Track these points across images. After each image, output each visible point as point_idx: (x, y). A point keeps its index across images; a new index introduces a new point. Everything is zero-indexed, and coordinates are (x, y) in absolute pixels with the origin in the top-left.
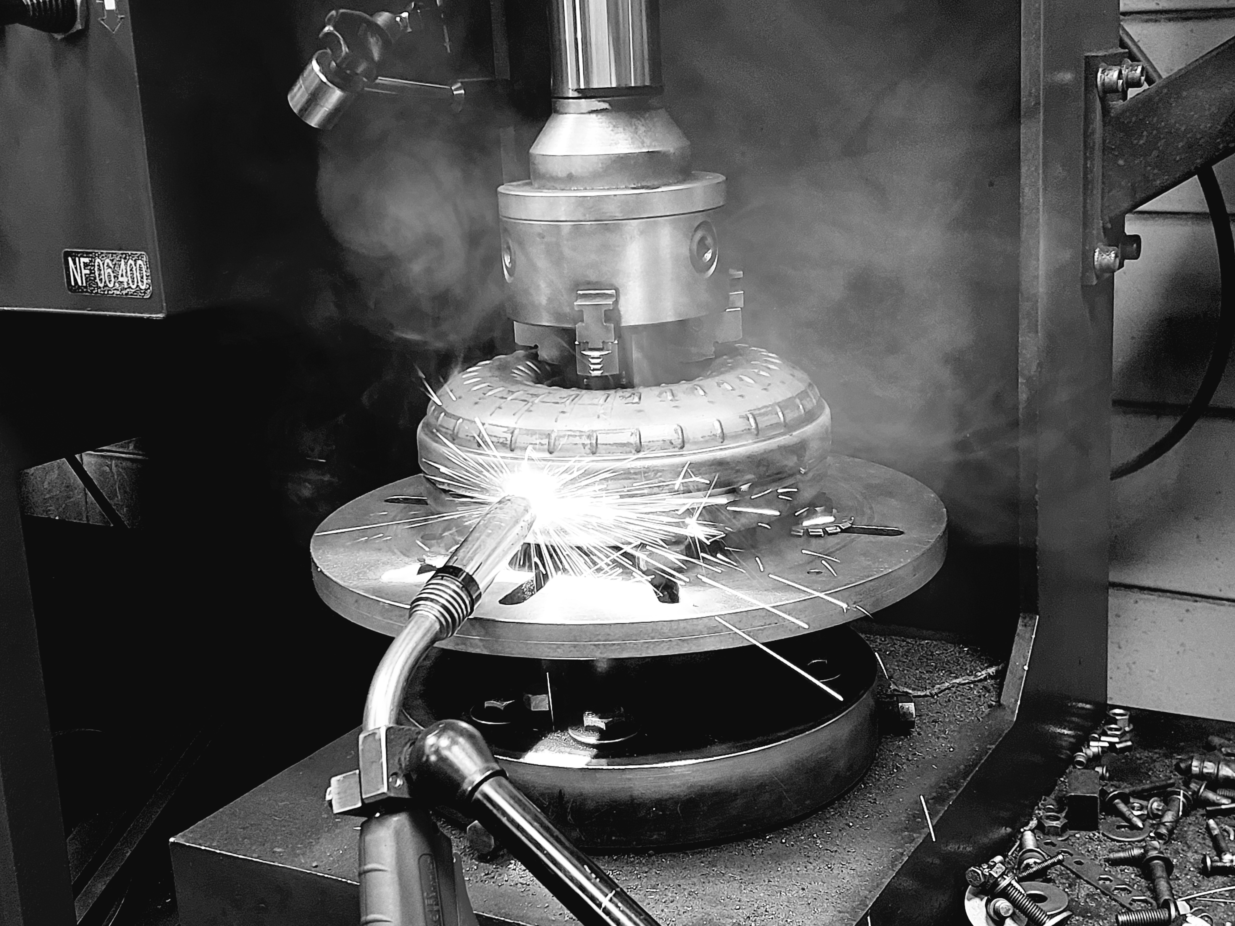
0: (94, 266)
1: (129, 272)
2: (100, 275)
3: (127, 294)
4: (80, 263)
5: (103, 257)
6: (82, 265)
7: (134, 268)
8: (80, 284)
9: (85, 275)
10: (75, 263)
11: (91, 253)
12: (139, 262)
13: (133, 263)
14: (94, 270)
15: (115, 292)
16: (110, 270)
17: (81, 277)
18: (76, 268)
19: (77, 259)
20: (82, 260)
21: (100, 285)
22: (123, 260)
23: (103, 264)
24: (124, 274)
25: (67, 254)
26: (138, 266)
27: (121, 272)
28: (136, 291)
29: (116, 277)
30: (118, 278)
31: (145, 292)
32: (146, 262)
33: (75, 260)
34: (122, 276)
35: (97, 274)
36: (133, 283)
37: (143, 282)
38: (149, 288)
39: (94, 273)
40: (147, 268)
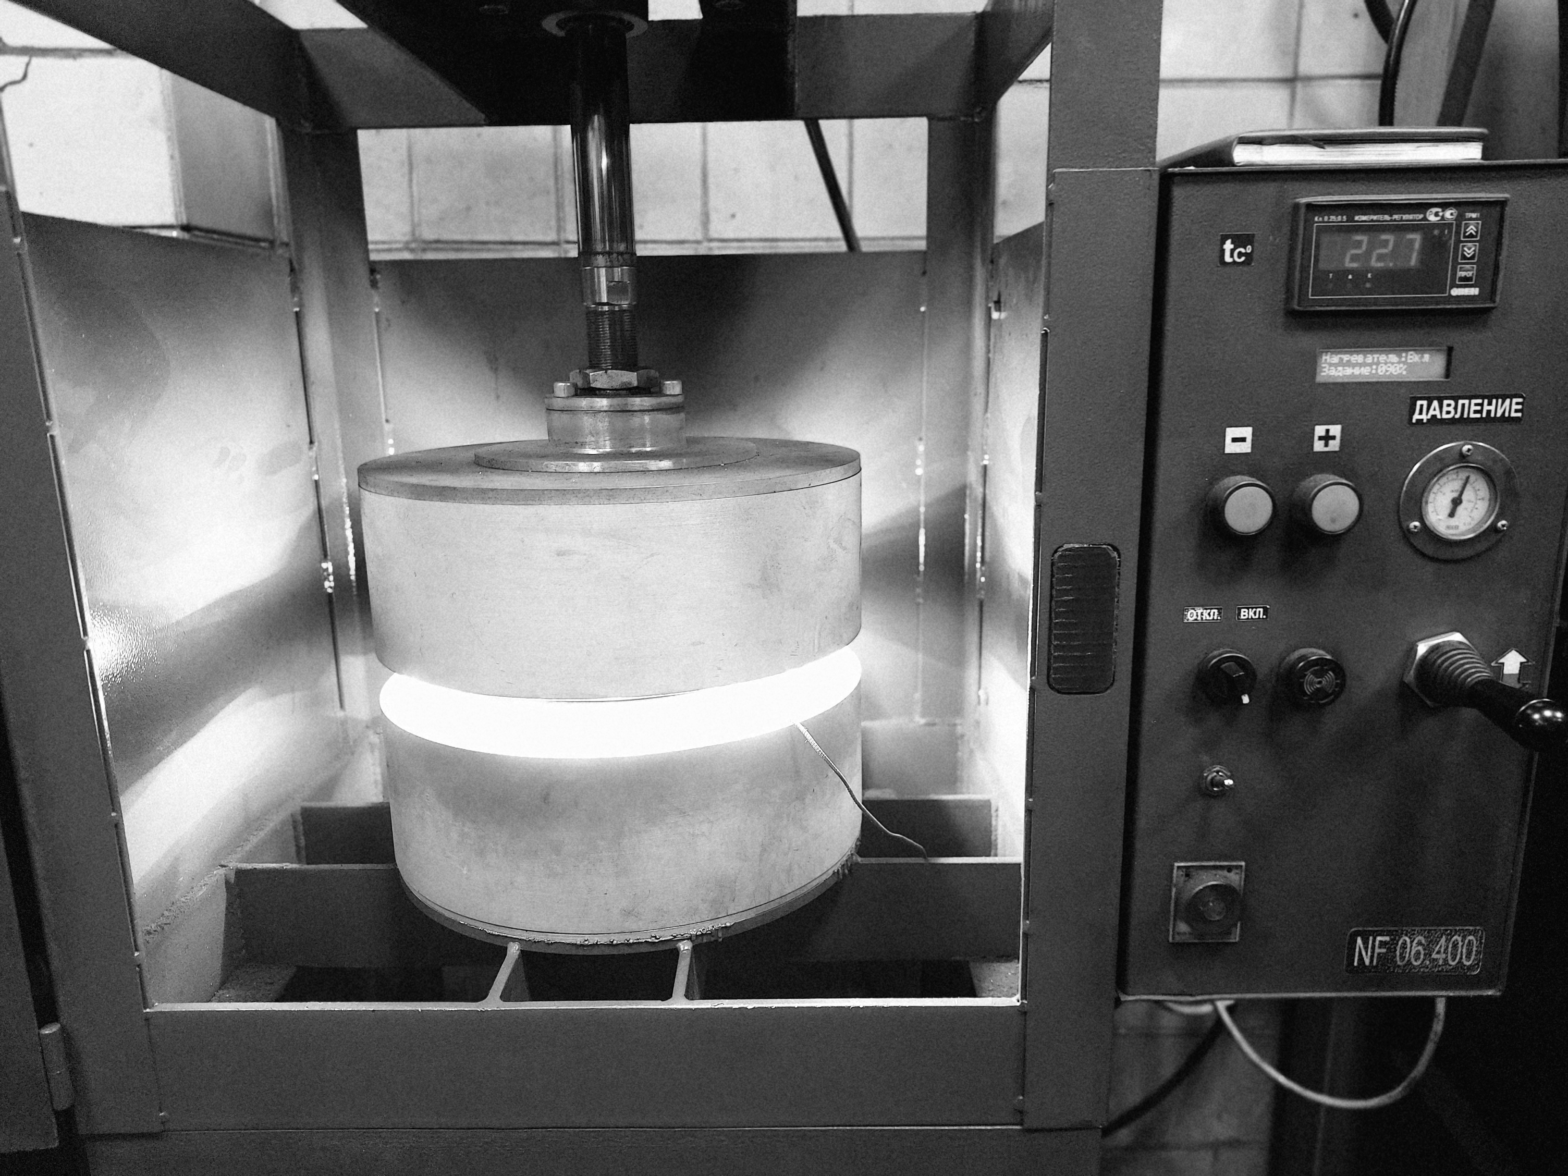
0: (1397, 944)
1: (1450, 949)
2: (1401, 954)
3: (1438, 971)
4: (1374, 941)
5: (1414, 934)
6: (1377, 943)
7: (1460, 944)
8: (1367, 962)
9: (1379, 954)
10: (1365, 943)
11: (1397, 931)
12: (1471, 938)
13: (1460, 939)
14: (1395, 948)
15: (1422, 970)
16: (1420, 948)
17: (1372, 957)
18: (1366, 948)
19: (1371, 938)
20: (1379, 938)
21: (1399, 963)
22: (1444, 937)
23: (1412, 942)
24: (1442, 950)
25: (1357, 934)
26: (1466, 941)
27: (1437, 949)
28: (1455, 968)
29: (1428, 955)
30: (1430, 955)
31: (1470, 968)
32: (1481, 938)
33: (1368, 939)
34: (1438, 952)
35: (1398, 953)
36: (1454, 959)
37: (1470, 958)
38: (1478, 964)
39: (1396, 950)
40: (1481, 943)
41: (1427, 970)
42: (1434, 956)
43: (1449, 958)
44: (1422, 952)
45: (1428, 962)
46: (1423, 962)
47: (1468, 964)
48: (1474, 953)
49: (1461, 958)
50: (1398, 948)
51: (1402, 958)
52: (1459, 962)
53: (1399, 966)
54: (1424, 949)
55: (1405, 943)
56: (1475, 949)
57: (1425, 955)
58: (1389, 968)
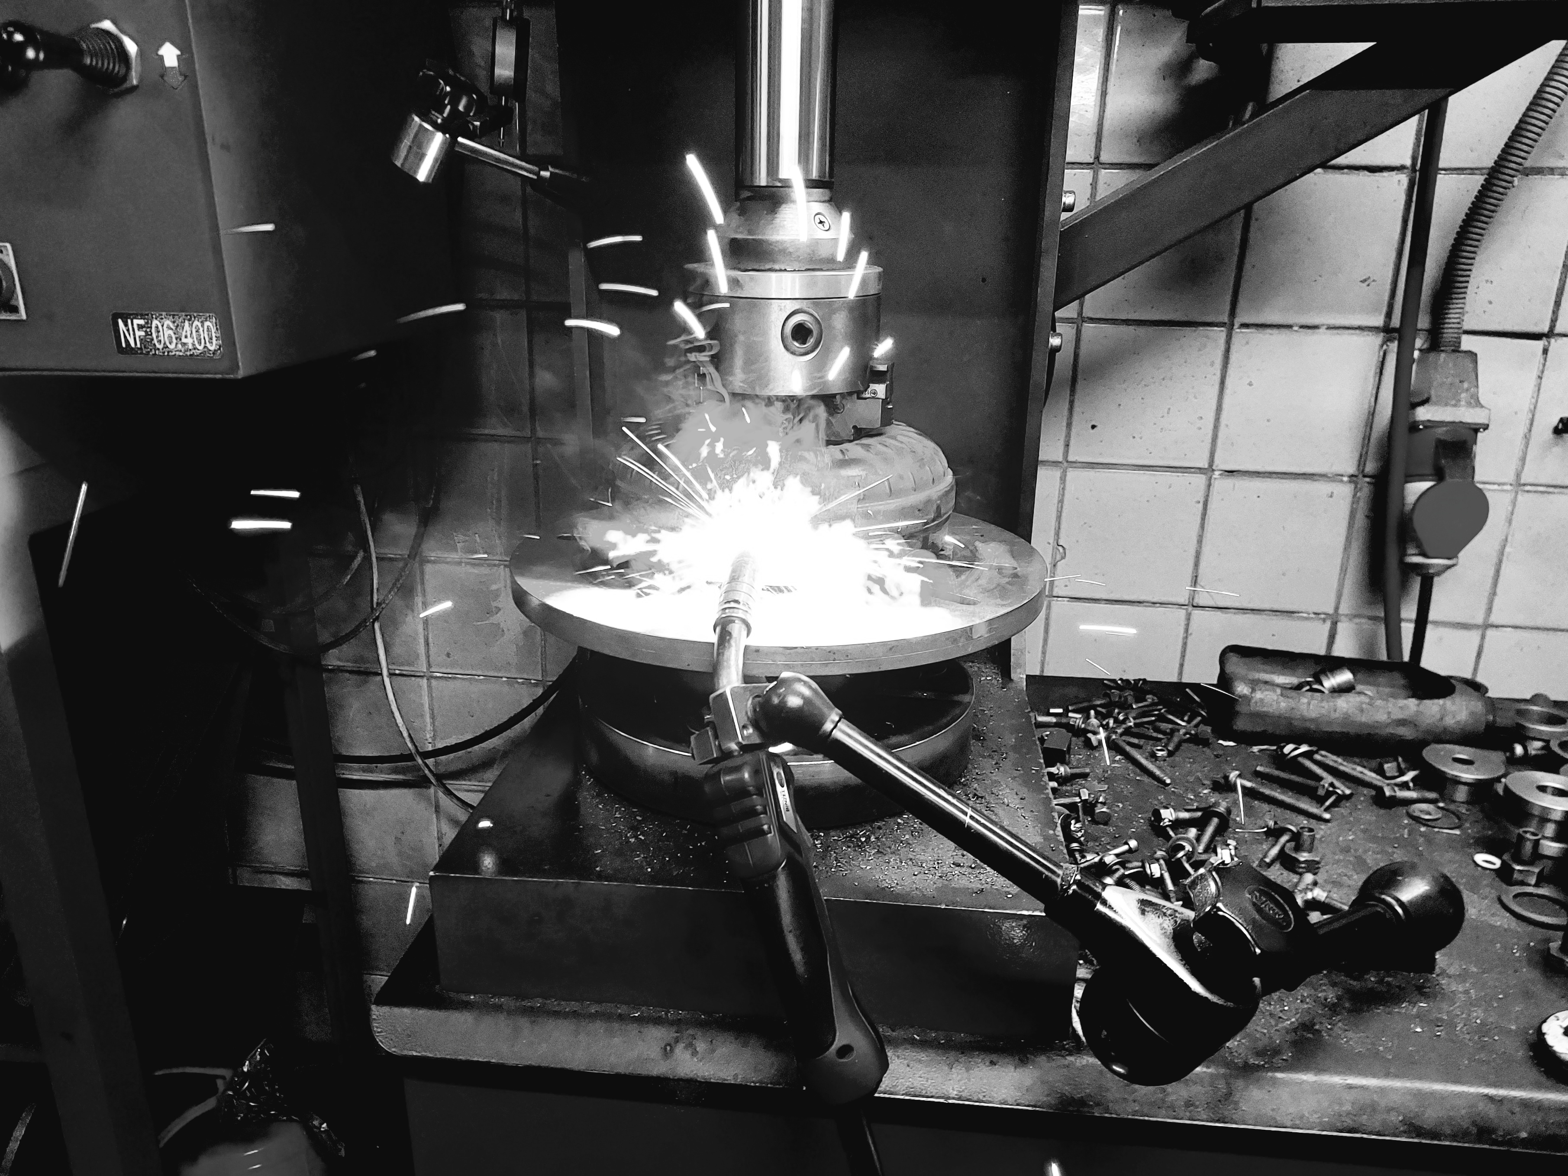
0: (151, 327)
1: (194, 334)
2: (157, 337)
3: (191, 355)
5: (162, 319)
6: (135, 326)
7: (201, 329)
8: (133, 345)
9: (140, 336)
10: (126, 325)
11: (147, 315)
12: (207, 323)
13: (199, 325)
14: (151, 331)
15: (177, 353)
16: (171, 332)
17: (135, 338)
18: (128, 330)
19: (129, 321)
20: (136, 322)
21: (158, 346)
22: (187, 322)
23: (163, 326)
24: (189, 336)
25: (117, 315)
26: (206, 327)
27: (184, 334)
28: (203, 353)
29: (179, 338)
30: (181, 340)
31: (215, 352)
32: (216, 323)
33: (127, 322)
34: (186, 337)
35: (154, 335)
36: (200, 343)
37: (212, 343)
38: (219, 349)
39: (151, 334)
40: (217, 329)
41: (181, 354)
42: (184, 340)
43: (196, 343)
44: (174, 337)
45: (180, 346)
46: (177, 344)
47: (212, 348)
48: (214, 339)
49: (205, 343)
50: (153, 330)
51: (160, 341)
52: (205, 347)
53: (158, 349)
54: (175, 334)
55: (157, 327)
56: (214, 335)
57: (176, 339)
58: (151, 350)
